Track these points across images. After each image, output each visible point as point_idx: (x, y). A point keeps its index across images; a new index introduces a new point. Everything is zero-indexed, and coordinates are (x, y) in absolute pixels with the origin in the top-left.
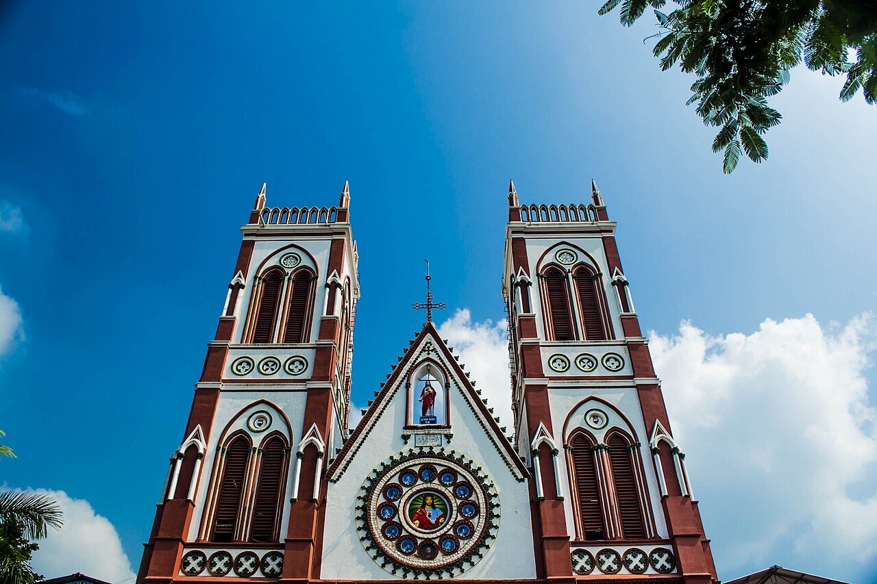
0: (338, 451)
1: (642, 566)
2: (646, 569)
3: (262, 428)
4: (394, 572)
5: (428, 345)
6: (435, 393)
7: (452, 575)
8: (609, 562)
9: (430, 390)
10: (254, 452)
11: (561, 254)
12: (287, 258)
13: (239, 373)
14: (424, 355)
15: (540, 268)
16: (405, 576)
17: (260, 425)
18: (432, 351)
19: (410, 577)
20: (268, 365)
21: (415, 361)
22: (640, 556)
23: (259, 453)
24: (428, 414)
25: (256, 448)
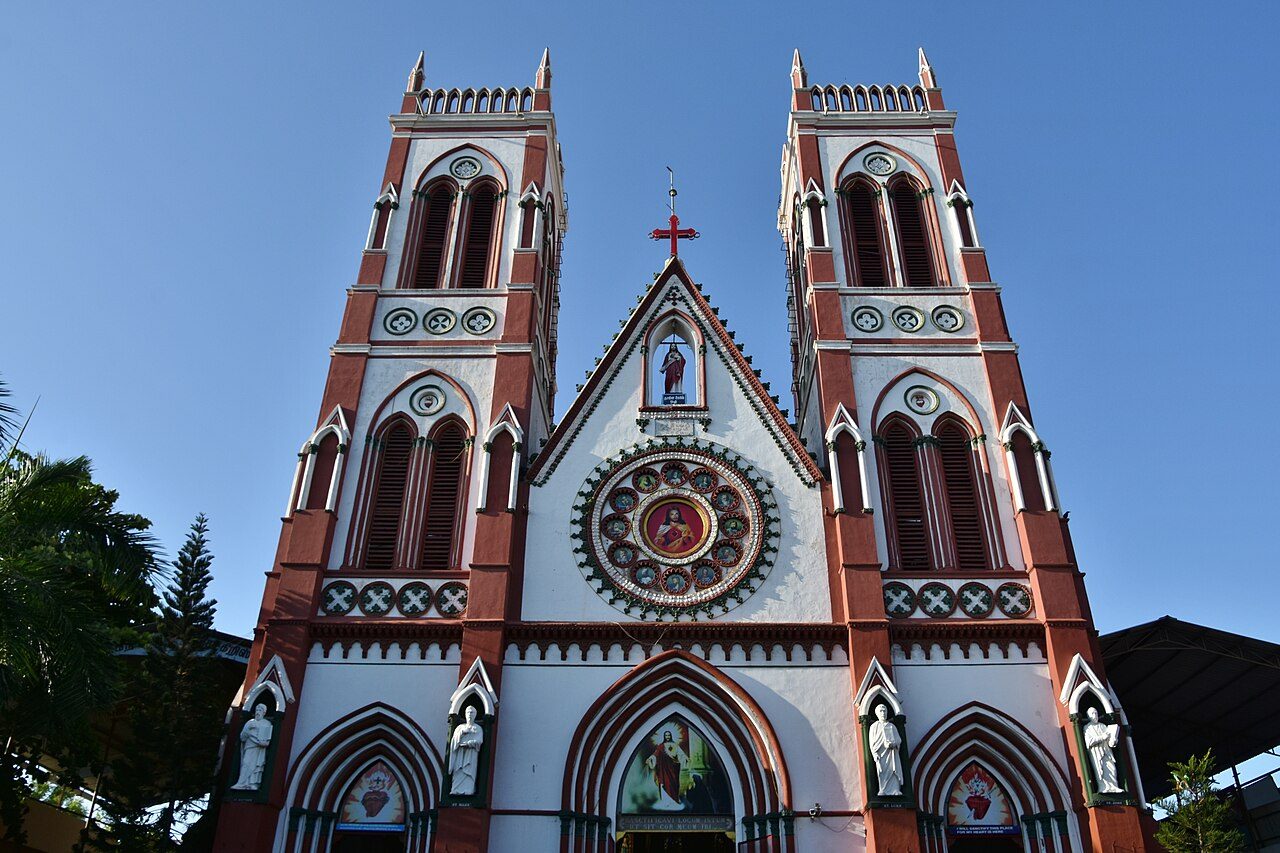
0: (543, 443)
1: (985, 607)
2: (990, 612)
3: (433, 409)
4: (627, 612)
5: (674, 291)
6: (684, 362)
7: (711, 617)
8: (937, 601)
9: (677, 355)
10: (421, 443)
11: (871, 161)
12: (460, 165)
13: (394, 331)
14: (668, 307)
15: (841, 180)
16: (643, 617)
17: (428, 405)
18: (680, 299)
19: (652, 617)
20: (437, 321)
21: (654, 315)
22: (982, 594)
23: (428, 445)
24: (673, 390)
25: (423, 438)
